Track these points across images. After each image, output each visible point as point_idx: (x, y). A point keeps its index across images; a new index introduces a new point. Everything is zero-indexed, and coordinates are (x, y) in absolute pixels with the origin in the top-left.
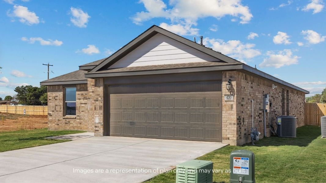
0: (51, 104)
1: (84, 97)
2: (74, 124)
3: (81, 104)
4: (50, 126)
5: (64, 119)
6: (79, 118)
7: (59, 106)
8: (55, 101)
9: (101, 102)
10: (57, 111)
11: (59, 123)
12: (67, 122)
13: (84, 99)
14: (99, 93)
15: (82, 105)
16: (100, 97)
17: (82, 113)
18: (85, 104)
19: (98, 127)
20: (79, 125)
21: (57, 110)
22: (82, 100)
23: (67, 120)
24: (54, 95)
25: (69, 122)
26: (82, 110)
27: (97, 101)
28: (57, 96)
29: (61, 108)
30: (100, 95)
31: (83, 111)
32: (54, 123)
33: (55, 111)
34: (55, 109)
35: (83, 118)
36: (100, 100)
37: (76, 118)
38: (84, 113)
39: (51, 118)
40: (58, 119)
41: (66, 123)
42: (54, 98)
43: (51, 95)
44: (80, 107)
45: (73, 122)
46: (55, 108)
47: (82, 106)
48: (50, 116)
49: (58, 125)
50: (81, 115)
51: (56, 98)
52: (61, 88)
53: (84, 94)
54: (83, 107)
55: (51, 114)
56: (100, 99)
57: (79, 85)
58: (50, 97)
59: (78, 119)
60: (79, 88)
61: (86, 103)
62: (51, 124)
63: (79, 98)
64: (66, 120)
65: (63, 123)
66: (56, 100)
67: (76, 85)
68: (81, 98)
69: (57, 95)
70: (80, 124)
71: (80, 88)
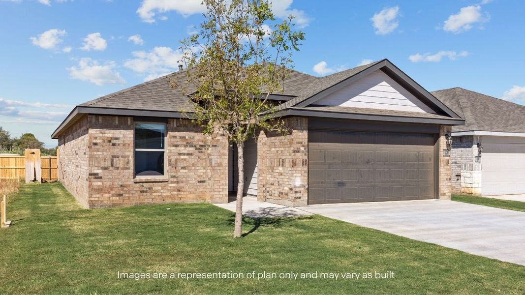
0: (100, 153)
1: (187, 143)
2: (162, 191)
3: (180, 154)
4: (96, 199)
5: (136, 183)
6: (175, 180)
7: (122, 157)
8: (112, 147)
9: (305, 155)
10: (118, 168)
11: (122, 192)
12: (145, 189)
13: (186, 146)
14: (301, 140)
15: (182, 157)
16: (303, 146)
17: (182, 171)
18: (188, 154)
19: (300, 193)
20: (176, 193)
21: (118, 166)
22: (183, 148)
23: (145, 185)
24: (110, 135)
25: (149, 188)
26: (183, 166)
27: (298, 152)
28: (117, 139)
29: (128, 163)
30: (303, 143)
31: (184, 168)
32: (109, 193)
33: (111, 168)
34: (112, 165)
35: (184, 179)
36: (303, 152)
37: (168, 182)
38: (187, 171)
39: (100, 183)
40: (121, 184)
41: (142, 192)
42: (110, 142)
43: (101, 135)
44: (176, 160)
45: (160, 188)
46: (112, 161)
47: (182, 159)
48: (95, 178)
49: (120, 195)
50: (179, 174)
51: (114, 141)
52: (129, 122)
53: (187, 138)
54: (185, 160)
55: (99, 175)
56: (302, 149)
57: (175, 120)
58: (96, 138)
59: (172, 182)
60: (175, 126)
61: (190, 152)
62: (98, 195)
63: (176, 143)
64: (142, 186)
65: (134, 192)
66: (114, 145)
67: (169, 120)
68: (178, 143)
69: (117, 136)
70: (179, 191)
71: (177, 126)
